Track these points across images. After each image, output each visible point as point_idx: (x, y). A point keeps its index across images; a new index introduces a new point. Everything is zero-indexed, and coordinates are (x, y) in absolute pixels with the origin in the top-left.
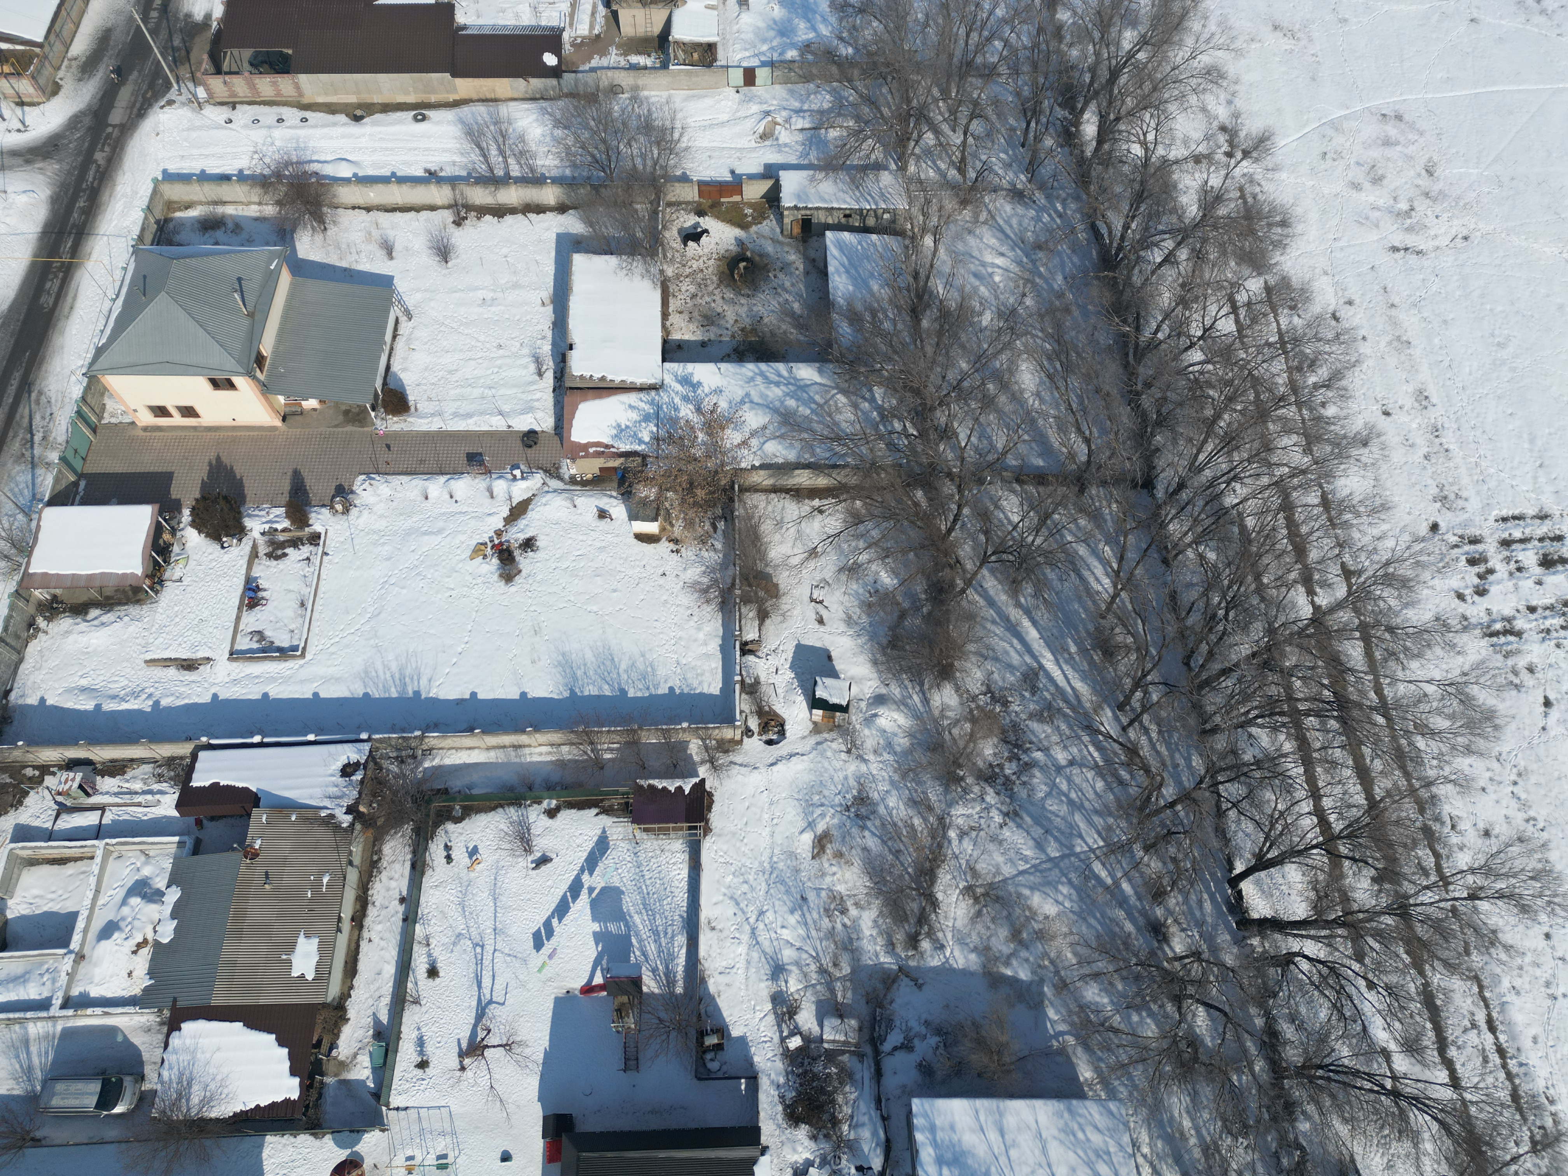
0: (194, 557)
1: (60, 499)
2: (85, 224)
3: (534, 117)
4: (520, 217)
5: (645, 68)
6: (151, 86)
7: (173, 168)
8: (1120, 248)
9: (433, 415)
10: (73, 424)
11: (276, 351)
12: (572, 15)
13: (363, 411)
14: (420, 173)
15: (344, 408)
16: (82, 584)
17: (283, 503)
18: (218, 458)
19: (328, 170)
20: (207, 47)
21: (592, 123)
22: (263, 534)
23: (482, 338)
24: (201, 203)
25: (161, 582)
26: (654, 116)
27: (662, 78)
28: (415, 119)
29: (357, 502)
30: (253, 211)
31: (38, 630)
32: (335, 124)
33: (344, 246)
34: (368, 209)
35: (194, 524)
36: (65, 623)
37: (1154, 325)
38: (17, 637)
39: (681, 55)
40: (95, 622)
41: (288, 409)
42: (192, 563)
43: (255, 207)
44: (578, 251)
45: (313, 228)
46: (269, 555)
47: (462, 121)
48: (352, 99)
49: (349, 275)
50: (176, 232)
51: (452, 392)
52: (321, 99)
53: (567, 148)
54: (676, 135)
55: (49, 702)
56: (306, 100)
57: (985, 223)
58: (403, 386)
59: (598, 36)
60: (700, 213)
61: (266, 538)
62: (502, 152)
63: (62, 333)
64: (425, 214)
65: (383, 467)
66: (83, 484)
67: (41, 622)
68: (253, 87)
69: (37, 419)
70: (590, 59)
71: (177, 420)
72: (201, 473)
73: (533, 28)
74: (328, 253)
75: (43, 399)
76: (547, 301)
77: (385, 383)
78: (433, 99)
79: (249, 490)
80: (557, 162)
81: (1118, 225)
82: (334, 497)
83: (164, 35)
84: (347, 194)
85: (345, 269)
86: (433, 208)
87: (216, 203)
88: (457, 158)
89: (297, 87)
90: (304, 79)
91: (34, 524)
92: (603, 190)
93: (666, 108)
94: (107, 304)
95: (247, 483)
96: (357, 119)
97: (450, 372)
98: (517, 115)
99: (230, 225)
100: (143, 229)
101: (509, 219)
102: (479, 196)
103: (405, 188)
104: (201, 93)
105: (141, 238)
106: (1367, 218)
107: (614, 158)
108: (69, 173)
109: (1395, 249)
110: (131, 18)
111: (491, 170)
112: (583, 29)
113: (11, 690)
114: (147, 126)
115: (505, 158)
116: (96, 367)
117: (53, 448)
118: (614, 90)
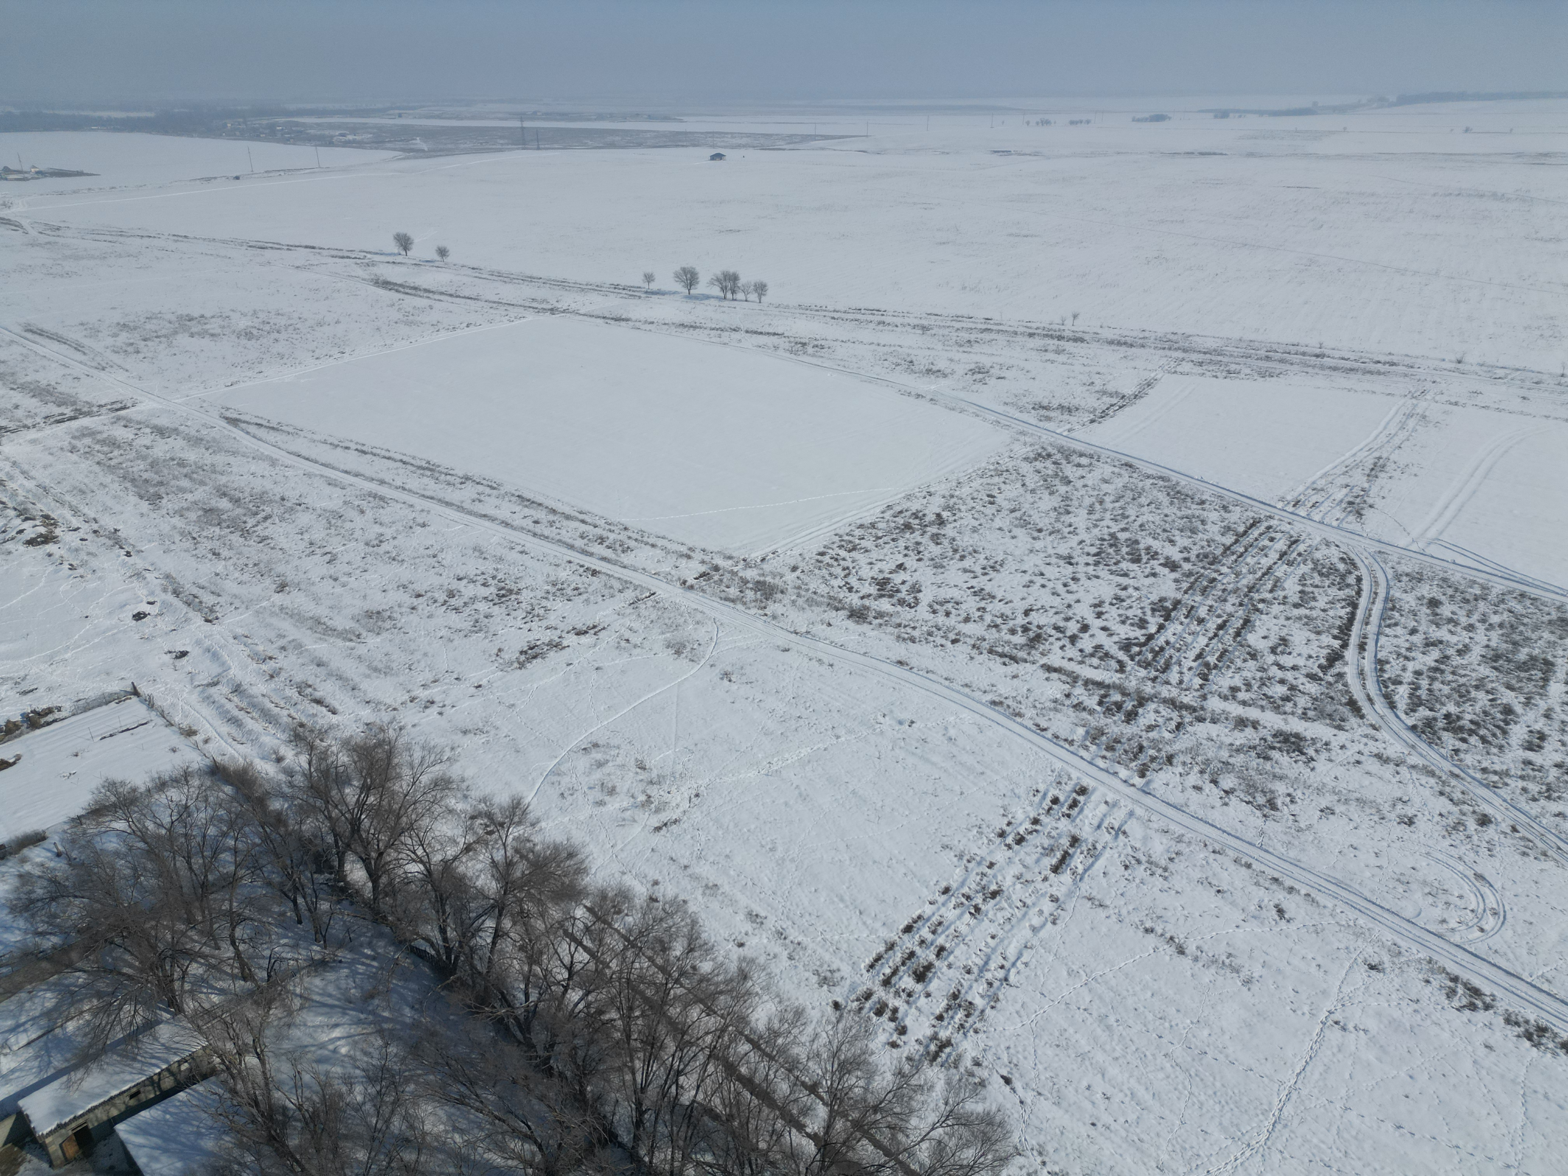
8: (449, 951)
37: (521, 996)
57: (301, 1008)
81: (435, 935)
106: (624, 820)
109: (658, 829)
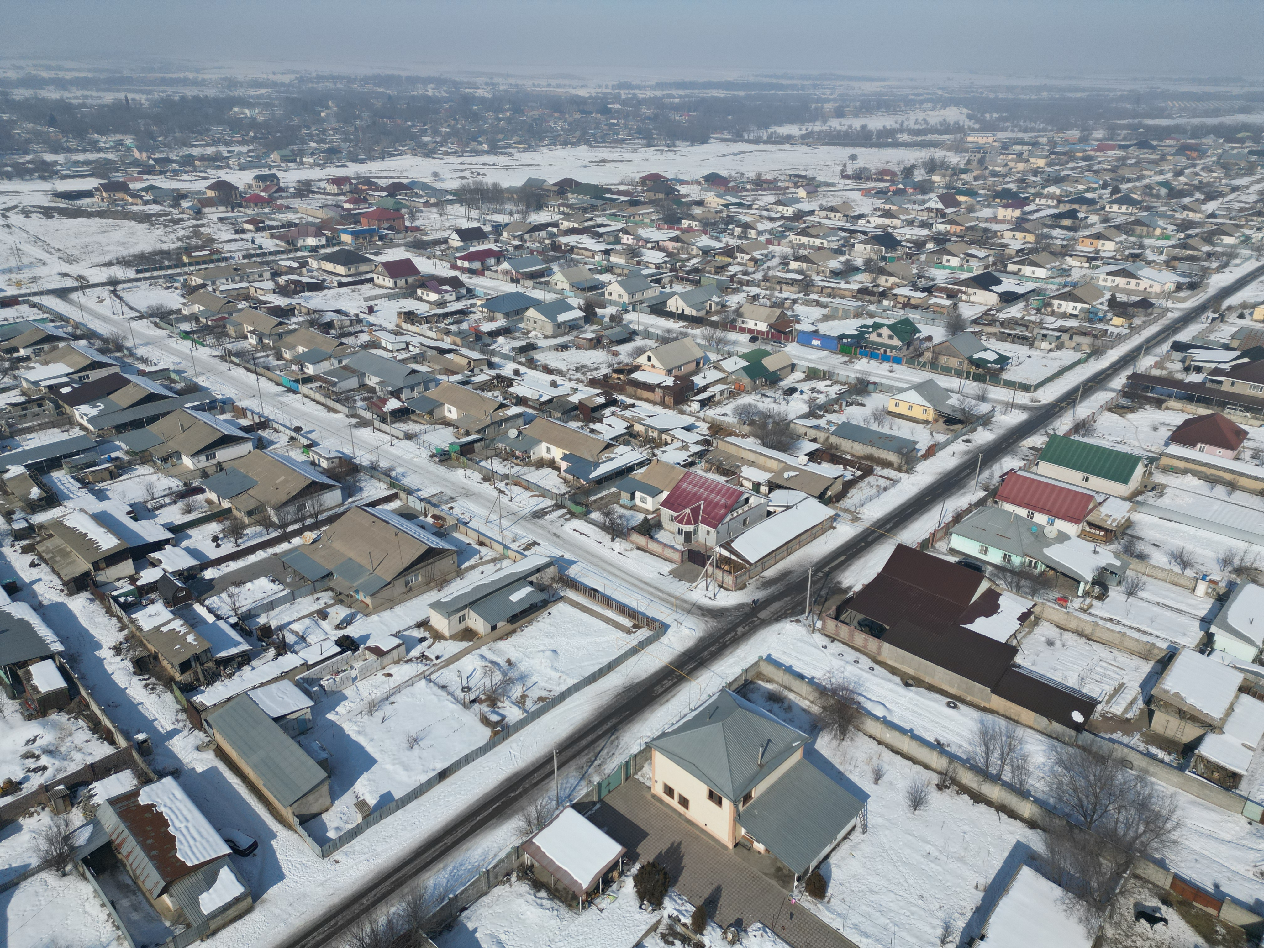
0: (620, 900)
1: (580, 808)
2: (708, 660)
3: (1044, 748)
4: (993, 811)
5: (1162, 761)
6: (793, 608)
7: (775, 656)
9: (838, 914)
10: (620, 768)
11: (760, 798)
12: (1112, 697)
13: (790, 876)
14: (931, 739)
15: (779, 865)
16: (551, 870)
17: (697, 904)
18: (680, 844)
19: (869, 706)
20: (839, 603)
21: (1092, 778)
22: (670, 917)
23: (911, 881)
24: (777, 683)
25: (591, 903)
26: (1153, 800)
27: (1175, 777)
28: (948, 704)
29: (744, 941)
30: (805, 704)
31: (509, 880)
32: (890, 681)
33: (848, 757)
34: (880, 743)
35: (636, 878)
36: (524, 888)
38: (496, 877)
39: (1201, 768)
40: (539, 901)
41: (742, 841)
42: (616, 904)
43: (807, 703)
44: (1029, 866)
45: (835, 735)
46: (663, 936)
47: (982, 722)
48: (911, 672)
49: (840, 778)
50: (752, 691)
51: (864, 907)
52: (890, 662)
53: (1060, 784)
54: (1169, 826)
55: (477, 935)
56: (880, 658)
58: (830, 877)
59: (1128, 720)
60: (1166, 902)
61: (670, 922)
62: (1003, 759)
63: (652, 712)
64: (918, 768)
65: (778, 928)
66: (598, 806)
67: (514, 878)
68: (852, 636)
69: (604, 753)
70: (1113, 731)
71: (674, 803)
72: (663, 846)
73: (1074, 690)
74: (835, 755)
75: (616, 743)
76: (981, 887)
77: (818, 867)
78: (969, 698)
79: (683, 879)
80: (1046, 789)
82: (731, 925)
83: (819, 585)
84: (871, 726)
85: (840, 772)
86: (927, 767)
87: (786, 688)
88: (965, 745)
89: (879, 649)
90: (886, 646)
91: (557, 812)
92: (1076, 831)
93: (1168, 801)
94: (687, 710)
95: (685, 873)
96: (907, 685)
97: (871, 891)
98: (1030, 740)
99: (786, 705)
100: (735, 680)
101: (982, 807)
102: (967, 778)
103: (914, 744)
104: (819, 624)
105: (730, 684)
107: (1099, 812)
108: (719, 630)
110: (807, 571)
111: (987, 767)
112: (1118, 708)
113: (466, 909)
114: (777, 627)
115: (1003, 763)
116: (654, 743)
117: (600, 774)
118: (1125, 763)
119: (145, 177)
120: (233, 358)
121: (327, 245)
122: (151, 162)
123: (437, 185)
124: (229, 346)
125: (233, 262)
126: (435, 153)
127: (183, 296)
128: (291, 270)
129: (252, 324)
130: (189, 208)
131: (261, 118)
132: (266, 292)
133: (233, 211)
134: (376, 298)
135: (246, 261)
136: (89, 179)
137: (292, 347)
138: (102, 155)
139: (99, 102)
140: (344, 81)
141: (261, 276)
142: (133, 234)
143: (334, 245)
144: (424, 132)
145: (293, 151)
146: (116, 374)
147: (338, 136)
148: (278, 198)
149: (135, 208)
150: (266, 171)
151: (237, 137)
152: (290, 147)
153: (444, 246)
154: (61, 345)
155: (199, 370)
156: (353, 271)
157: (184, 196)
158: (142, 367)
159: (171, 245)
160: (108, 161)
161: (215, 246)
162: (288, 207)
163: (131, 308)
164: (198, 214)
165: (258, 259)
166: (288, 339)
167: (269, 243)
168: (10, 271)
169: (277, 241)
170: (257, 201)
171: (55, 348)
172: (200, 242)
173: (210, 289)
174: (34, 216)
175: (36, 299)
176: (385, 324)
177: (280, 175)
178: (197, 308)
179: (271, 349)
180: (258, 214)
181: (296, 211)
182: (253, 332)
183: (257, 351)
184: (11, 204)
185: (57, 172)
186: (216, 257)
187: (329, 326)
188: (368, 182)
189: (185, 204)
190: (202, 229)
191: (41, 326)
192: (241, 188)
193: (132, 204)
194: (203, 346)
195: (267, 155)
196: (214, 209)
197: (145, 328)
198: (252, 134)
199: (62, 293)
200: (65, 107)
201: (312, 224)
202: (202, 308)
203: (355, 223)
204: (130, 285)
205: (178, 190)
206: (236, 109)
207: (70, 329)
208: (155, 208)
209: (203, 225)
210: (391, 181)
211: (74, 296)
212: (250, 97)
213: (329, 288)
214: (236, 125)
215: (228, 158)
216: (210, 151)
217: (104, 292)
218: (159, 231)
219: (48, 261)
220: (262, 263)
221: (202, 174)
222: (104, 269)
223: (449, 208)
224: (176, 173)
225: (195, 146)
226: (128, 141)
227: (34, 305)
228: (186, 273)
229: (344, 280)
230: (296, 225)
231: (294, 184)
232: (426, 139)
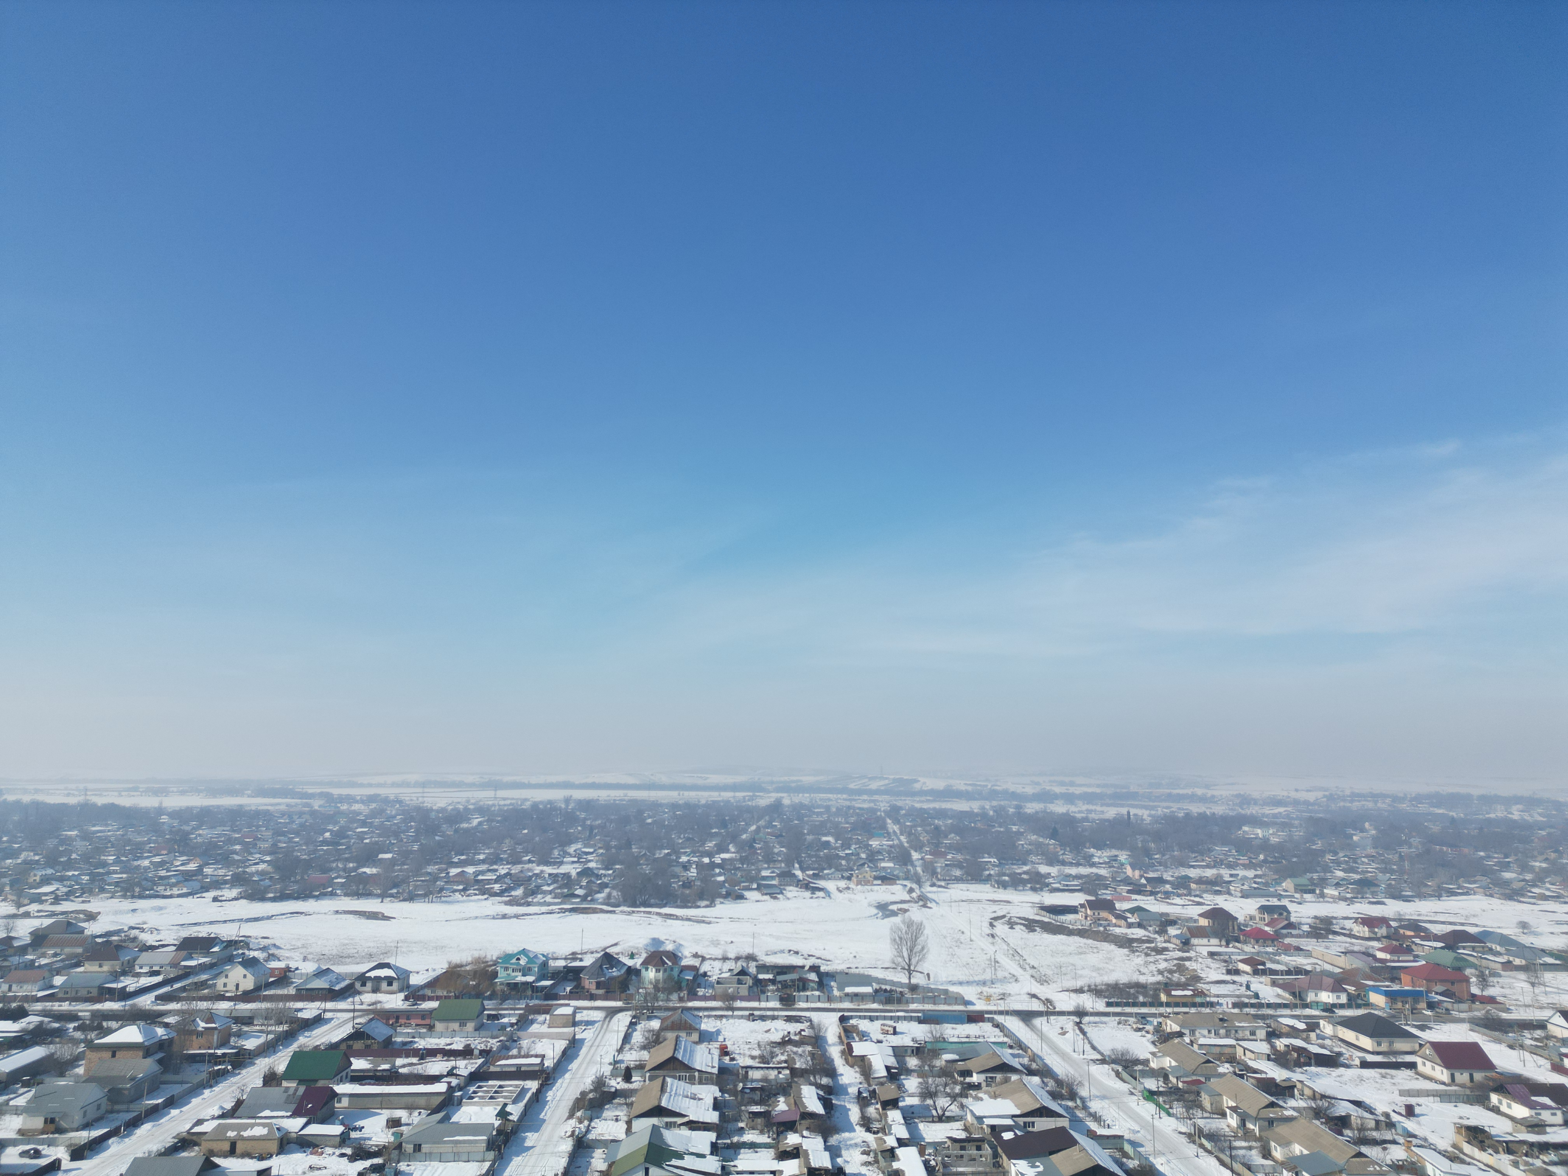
119: (1134, 897)
120: (1204, 1141)
121: (1349, 1006)
122: (1143, 881)
123: (1526, 940)
124: (1201, 1123)
125: (1219, 1009)
126: (1523, 895)
127: (1153, 1043)
128: (1294, 1032)
129: (1235, 1098)
130: (1176, 936)
131: (1274, 840)
132: (1258, 1056)
133: (1227, 946)
134: (1418, 1093)
135: (1236, 1011)
136: (1076, 894)
137: (1285, 1143)
138: (1094, 870)
139: (1102, 816)
140: (1388, 800)
141: (1253, 1033)
142: (1110, 959)
143: (1358, 1006)
144: (1506, 866)
145: (1311, 880)
146: (1063, 1129)
147: (1374, 865)
148: (1286, 936)
149: (1118, 931)
150: (1274, 902)
151: (1244, 860)
152: (1309, 875)
153: (1538, 1033)
154: (1014, 1077)
155: (1159, 1147)
156: (1384, 1047)
157: (1173, 923)
158: (1093, 1126)
159: (1150, 978)
160: (1099, 877)
161: (1201, 986)
162: (1298, 949)
163: (1094, 1048)
164: (1186, 944)
165: (1252, 1011)
166: (1281, 1129)
167: (1268, 992)
168: (984, 983)
169: (1280, 991)
170: (1259, 936)
171: (1007, 1080)
172: (1183, 979)
173: (1187, 1040)
174: (1018, 927)
175: (1000, 1019)
176: (1433, 1139)
177: (1292, 907)
178: (1168, 1062)
179: (1257, 1139)
180: (1258, 953)
181: (1308, 954)
182: (1234, 1109)
183: (1236, 1137)
184: (1000, 914)
185: (1048, 885)
186: (1199, 1000)
187: (1340, 1123)
188: (1415, 926)
189: (1173, 931)
190: (1187, 964)
191: (998, 1050)
192: (1241, 919)
193: (1115, 925)
194: (1169, 1114)
195: (1278, 882)
196: (1205, 941)
197: (1104, 1075)
198: (1262, 857)
199: (1026, 1016)
200: (1069, 820)
201: (1330, 974)
202: (1174, 1063)
203: (1393, 980)
204: (1097, 1019)
205: (1167, 914)
206: (1246, 828)
207: (1026, 1061)
208: (1139, 933)
209: (1189, 959)
210: (1449, 928)
211: (1038, 1022)
212: (1263, 815)
213: (1347, 1066)
214: (1245, 846)
215: (1230, 882)
216: (1209, 873)
217: (1068, 1023)
218: (1139, 960)
219: (1021, 978)
220: (1256, 1017)
221: (1197, 899)
222: (1073, 995)
223: (1548, 976)
224: (1167, 895)
225: (1193, 867)
226: (1123, 856)
227: (997, 1026)
228: (1161, 1015)
229: (1370, 1058)
230: (1307, 972)
231: (1309, 921)
232: (1507, 875)
